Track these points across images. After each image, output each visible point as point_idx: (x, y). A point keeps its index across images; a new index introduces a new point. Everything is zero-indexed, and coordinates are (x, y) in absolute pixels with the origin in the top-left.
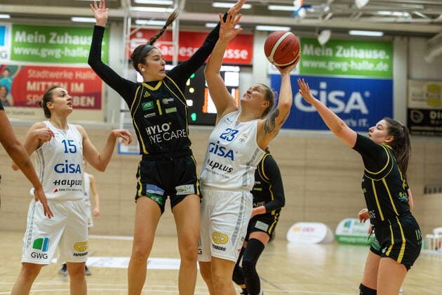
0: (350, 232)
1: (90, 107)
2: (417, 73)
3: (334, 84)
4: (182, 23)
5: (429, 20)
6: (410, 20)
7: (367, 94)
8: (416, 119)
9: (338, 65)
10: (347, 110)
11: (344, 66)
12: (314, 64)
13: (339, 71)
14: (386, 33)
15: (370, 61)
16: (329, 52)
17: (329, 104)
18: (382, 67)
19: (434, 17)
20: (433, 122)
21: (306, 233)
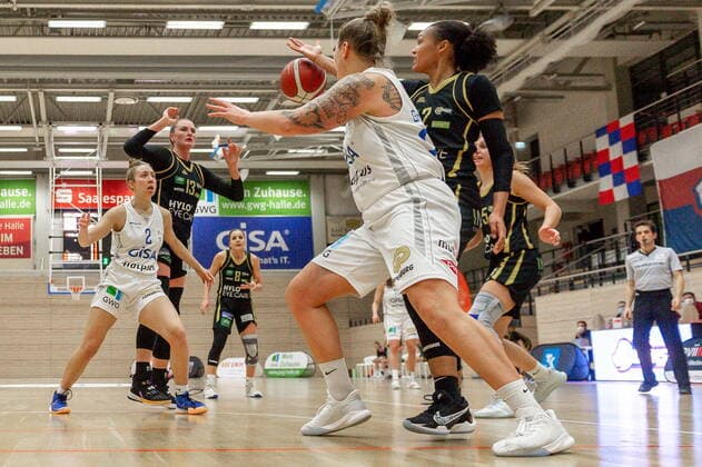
0: (279, 365)
1: (19, 256)
2: (334, 210)
3: (253, 224)
4: (105, 171)
6: (327, 154)
7: (287, 232)
9: (256, 206)
11: (263, 206)
12: (233, 206)
13: (258, 212)
14: (303, 172)
15: (288, 199)
16: (247, 193)
17: (250, 243)
18: (300, 205)
21: (236, 368)
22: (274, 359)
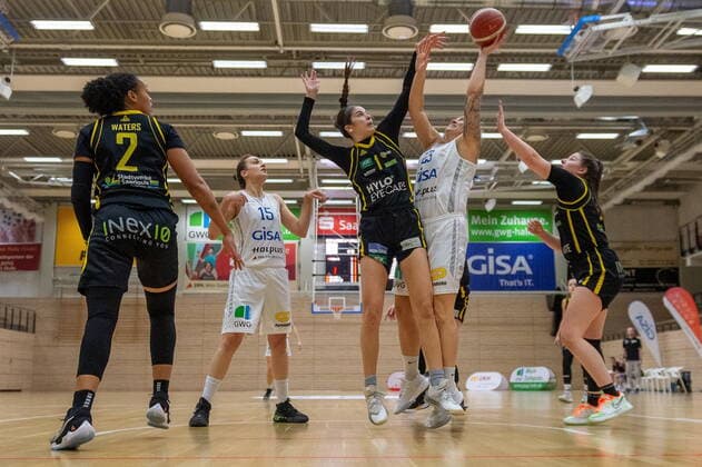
3: (501, 249)
9: (503, 233)
10: (513, 272)
11: (509, 233)
12: (482, 232)
13: (504, 238)
14: (545, 201)
16: (494, 221)
21: (484, 382)
22: (519, 373)
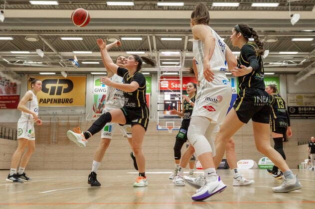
0: (265, 163)
2: (291, 91)
4: (184, 73)
5: (296, 64)
6: (287, 64)
8: (292, 111)
14: (276, 73)
19: (298, 63)
20: (300, 112)
21: (245, 164)
